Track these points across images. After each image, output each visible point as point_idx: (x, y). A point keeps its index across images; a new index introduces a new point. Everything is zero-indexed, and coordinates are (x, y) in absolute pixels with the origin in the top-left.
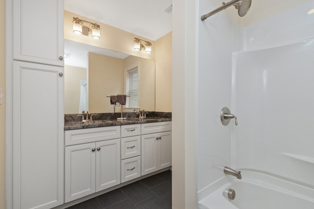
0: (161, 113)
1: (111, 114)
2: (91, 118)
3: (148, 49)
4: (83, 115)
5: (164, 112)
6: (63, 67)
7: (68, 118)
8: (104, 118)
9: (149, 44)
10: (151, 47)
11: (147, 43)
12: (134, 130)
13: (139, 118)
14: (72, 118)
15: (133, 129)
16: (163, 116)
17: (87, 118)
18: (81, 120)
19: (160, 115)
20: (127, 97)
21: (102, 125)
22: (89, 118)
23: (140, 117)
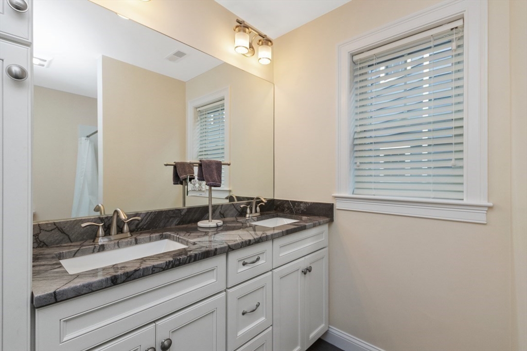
0: (294, 202)
1: (179, 210)
2: (126, 228)
3: (265, 53)
4: (101, 220)
5: (301, 202)
6: (29, 45)
7: (49, 234)
8: (161, 224)
9: (266, 41)
10: (270, 48)
11: (261, 38)
12: (258, 259)
13: (245, 216)
14: (63, 232)
15: (256, 257)
16: (299, 210)
17: (114, 229)
18: (95, 237)
19: (289, 208)
20: (223, 166)
21: (178, 263)
22: (120, 230)
23: (248, 216)
